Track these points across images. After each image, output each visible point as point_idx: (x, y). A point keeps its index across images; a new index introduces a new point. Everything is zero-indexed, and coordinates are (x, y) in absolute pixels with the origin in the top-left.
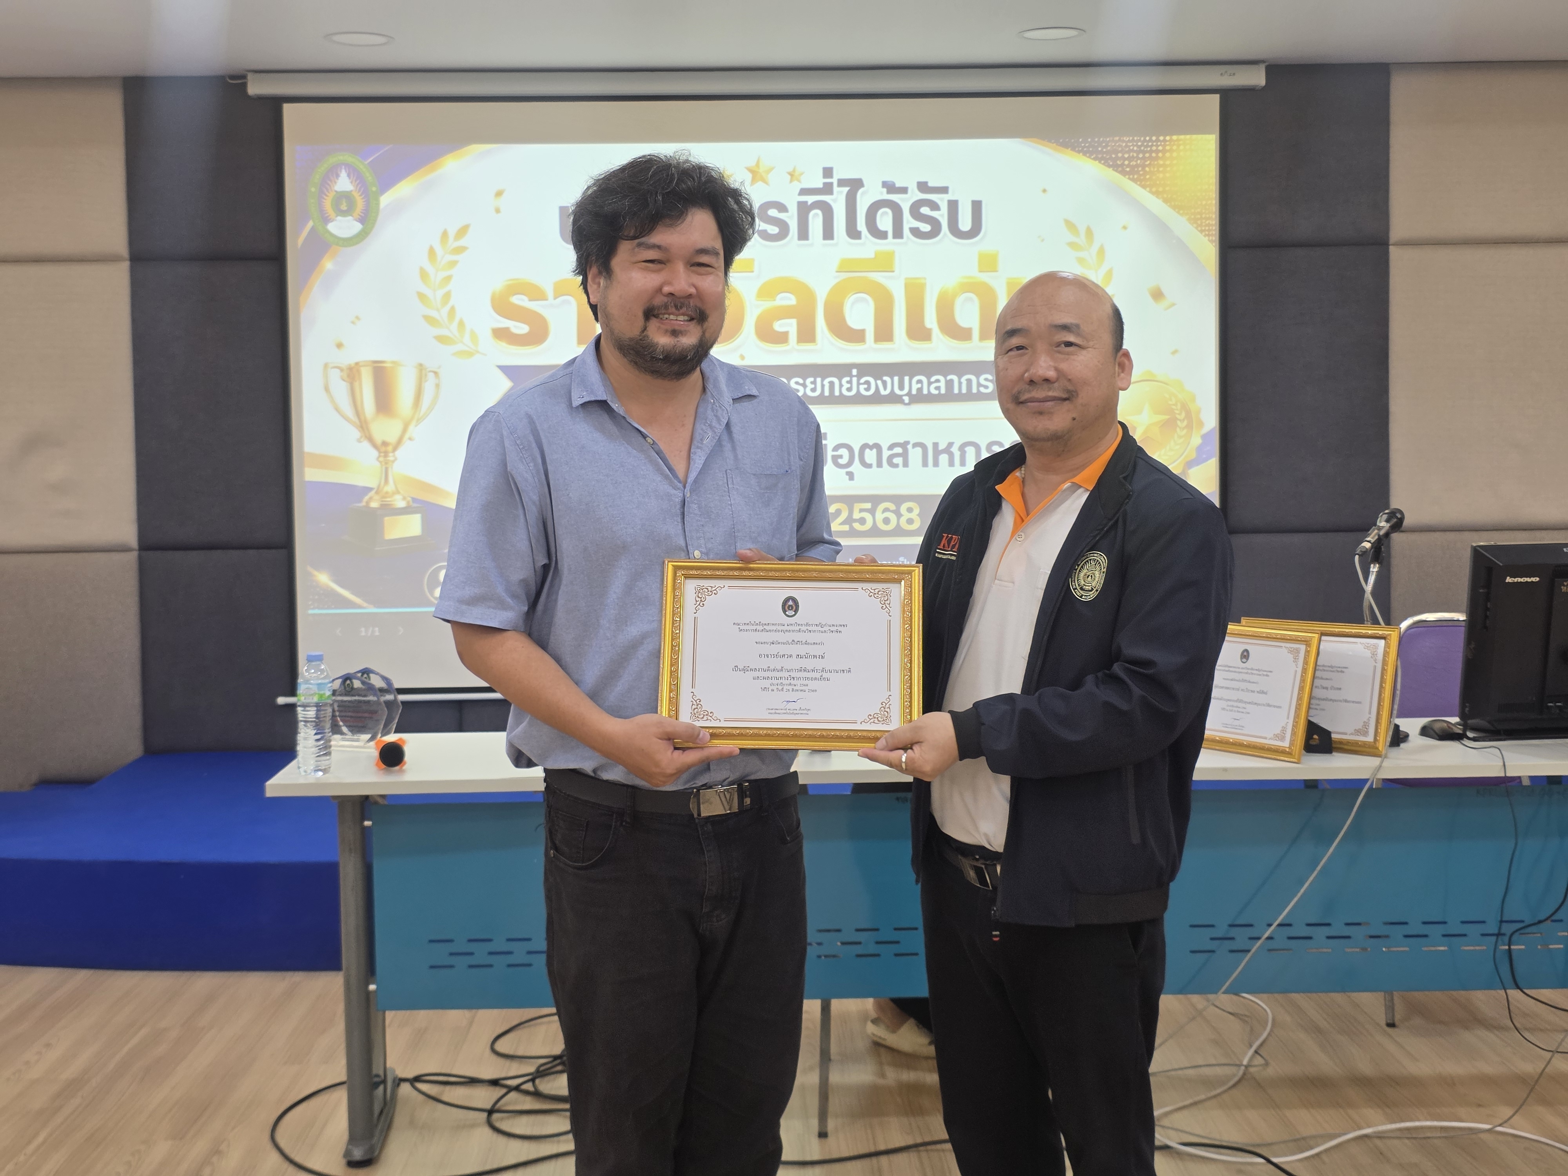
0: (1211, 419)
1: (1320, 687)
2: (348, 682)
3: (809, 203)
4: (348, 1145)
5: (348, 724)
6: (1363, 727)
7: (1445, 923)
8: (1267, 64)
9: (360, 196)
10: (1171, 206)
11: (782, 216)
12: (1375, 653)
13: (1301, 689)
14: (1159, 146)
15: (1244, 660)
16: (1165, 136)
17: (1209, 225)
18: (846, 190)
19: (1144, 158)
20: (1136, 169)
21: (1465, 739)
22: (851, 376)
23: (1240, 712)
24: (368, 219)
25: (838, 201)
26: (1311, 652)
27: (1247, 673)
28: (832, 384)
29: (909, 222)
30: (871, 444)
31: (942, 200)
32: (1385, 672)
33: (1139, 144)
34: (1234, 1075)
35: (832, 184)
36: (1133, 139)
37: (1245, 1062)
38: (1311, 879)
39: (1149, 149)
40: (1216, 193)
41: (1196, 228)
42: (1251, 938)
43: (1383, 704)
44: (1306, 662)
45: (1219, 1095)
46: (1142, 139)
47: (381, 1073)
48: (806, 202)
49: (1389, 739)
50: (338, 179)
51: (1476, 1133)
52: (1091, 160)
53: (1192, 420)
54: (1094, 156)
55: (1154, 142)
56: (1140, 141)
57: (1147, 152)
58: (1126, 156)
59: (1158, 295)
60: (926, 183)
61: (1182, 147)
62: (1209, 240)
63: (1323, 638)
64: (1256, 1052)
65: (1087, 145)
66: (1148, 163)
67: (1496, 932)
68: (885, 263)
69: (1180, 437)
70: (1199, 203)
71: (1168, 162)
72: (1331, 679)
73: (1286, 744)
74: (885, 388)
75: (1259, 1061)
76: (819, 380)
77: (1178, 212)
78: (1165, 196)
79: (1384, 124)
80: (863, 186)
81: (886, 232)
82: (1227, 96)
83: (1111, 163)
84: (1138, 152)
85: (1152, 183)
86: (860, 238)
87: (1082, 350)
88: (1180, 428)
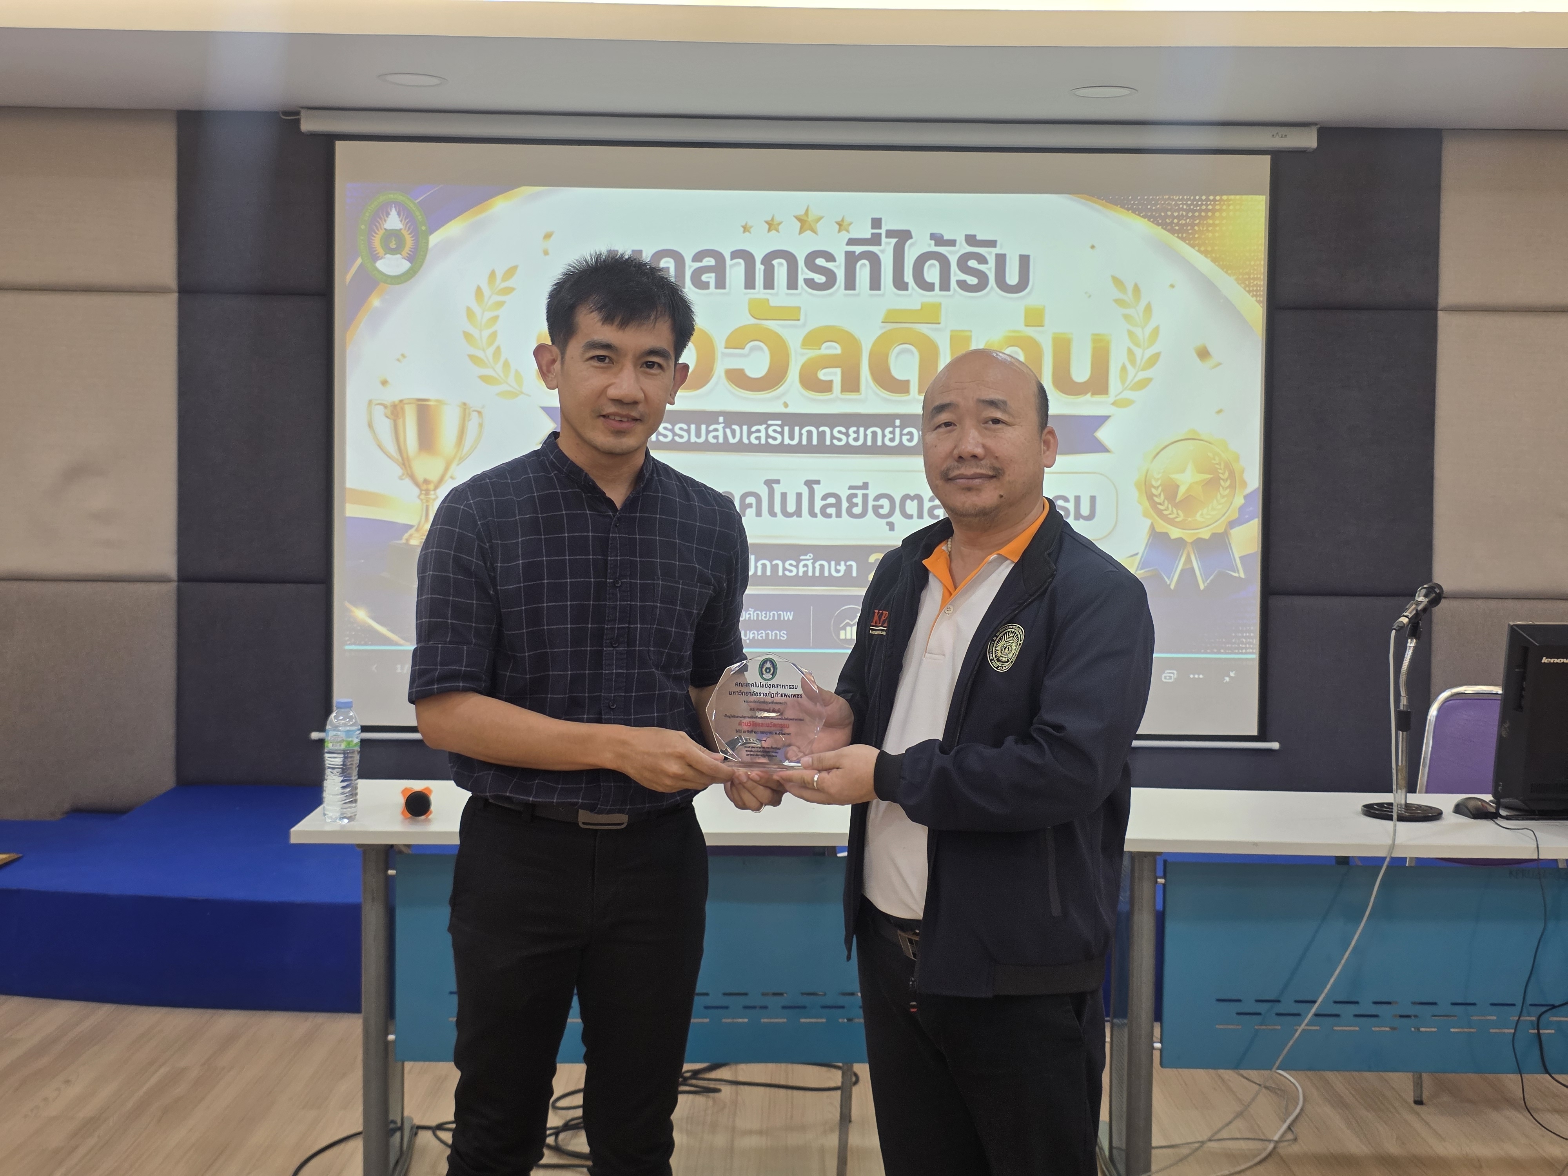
0: (1254, 480)
3: (857, 253)
8: (1319, 126)
9: (409, 234)
10: (1219, 266)
11: (830, 265)
14: (1209, 204)
16: (1216, 195)
17: (1256, 285)
18: (894, 241)
19: (1193, 217)
20: (1185, 228)
21: (1498, 818)
22: (895, 427)
24: (416, 257)
25: (886, 252)
28: (874, 434)
29: (956, 274)
30: (912, 495)
31: (989, 254)
35: (880, 234)
36: (1183, 197)
39: (1198, 208)
40: (1265, 253)
41: (1244, 288)
46: (1192, 197)
47: (398, 1120)
48: (854, 252)
50: (387, 217)
52: (1139, 217)
53: (1235, 480)
54: (1144, 213)
55: (1205, 200)
56: (1190, 199)
57: (1196, 211)
58: (1176, 214)
59: (1203, 354)
60: (975, 236)
61: (1232, 207)
62: (1257, 301)
65: (1136, 202)
66: (1197, 221)
68: (931, 315)
69: (1223, 497)
70: (1248, 263)
71: (1217, 222)
76: (862, 430)
77: (1227, 273)
78: (1214, 255)
79: (1436, 189)
80: (911, 237)
81: (933, 284)
82: (1279, 158)
83: (1160, 221)
84: (1187, 211)
85: (1200, 242)
86: (907, 289)
87: (1010, 427)
88: (1223, 487)
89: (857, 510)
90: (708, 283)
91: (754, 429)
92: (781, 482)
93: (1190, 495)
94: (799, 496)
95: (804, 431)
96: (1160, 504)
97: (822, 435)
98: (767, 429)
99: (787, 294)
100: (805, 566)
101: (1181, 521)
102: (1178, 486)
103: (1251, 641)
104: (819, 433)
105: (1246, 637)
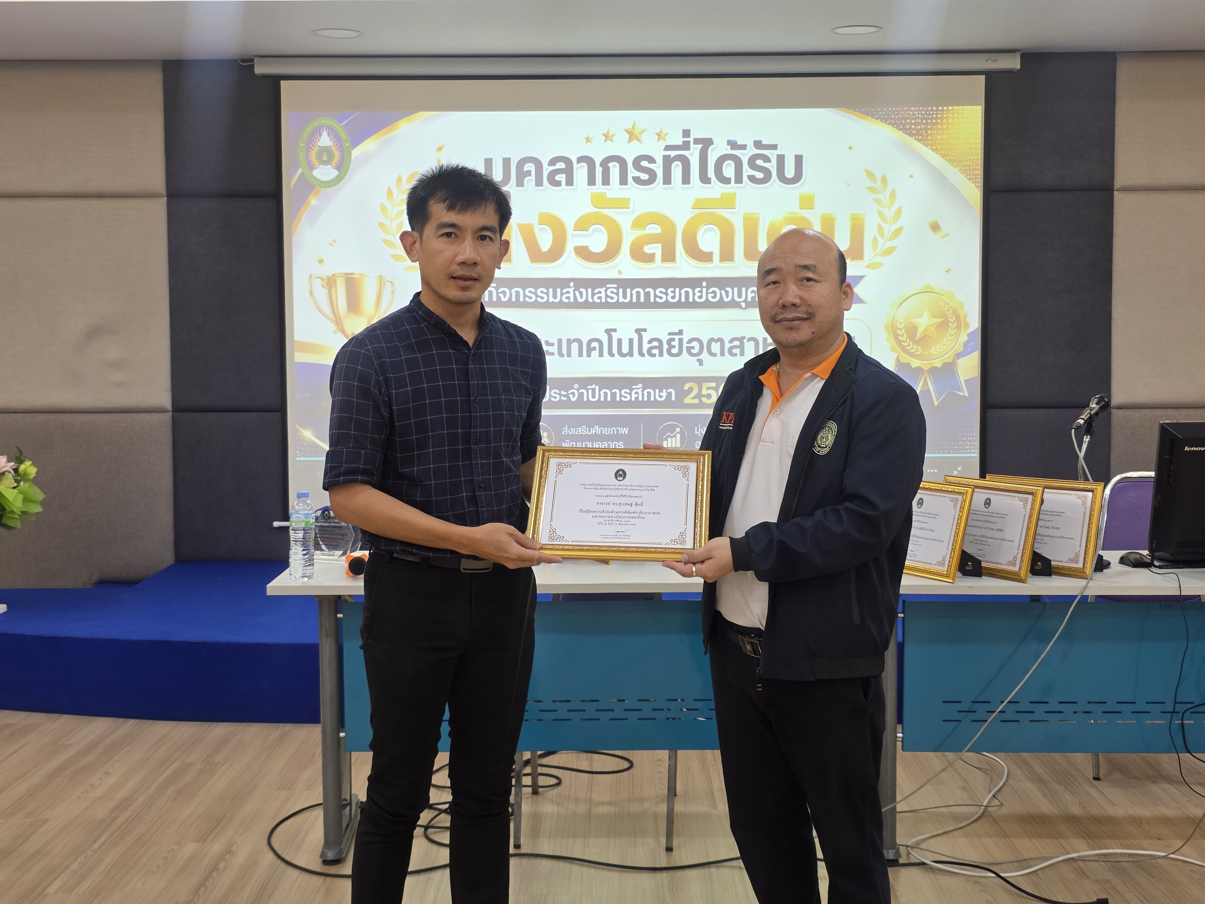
0: (974, 321)
1: (1044, 527)
2: (327, 512)
3: (672, 157)
4: (323, 850)
5: (326, 543)
6: (1075, 557)
7: (1134, 703)
8: (1022, 52)
9: (337, 150)
10: (947, 161)
11: (651, 166)
12: (1085, 502)
13: (1028, 529)
14: (938, 114)
15: (987, 506)
16: (943, 107)
17: (976, 174)
18: (700, 146)
19: (926, 124)
20: (920, 132)
21: (1152, 567)
22: (702, 287)
23: (982, 544)
24: (343, 167)
25: (693, 155)
26: (1036, 502)
27: (989, 516)
28: (687, 293)
29: (747, 171)
30: (716, 339)
31: (773, 155)
32: (1092, 516)
33: (923, 112)
34: (977, 813)
35: (689, 142)
36: (919, 109)
37: (985, 804)
38: (1034, 668)
39: (930, 116)
40: (981, 151)
41: (966, 177)
42: (988, 712)
43: (1090, 540)
44: (1032, 509)
45: (964, 827)
46: (925, 109)
47: (348, 799)
48: (670, 156)
49: (1094, 566)
50: (320, 137)
51: (1154, 859)
52: (886, 125)
53: (960, 322)
54: (889, 121)
55: (935, 111)
56: (924, 110)
57: (929, 119)
58: (913, 121)
59: (935, 227)
60: (761, 141)
61: (955, 115)
62: (975, 186)
63: (1046, 490)
64: (994, 796)
65: (883, 113)
66: (930, 126)
67: (1172, 711)
68: (729, 202)
69: (952, 335)
70: (969, 157)
71: (945, 127)
72: (1052, 521)
73: (1016, 569)
74: (727, 297)
75: (996, 802)
76: (677, 290)
77: (952, 165)
78: (943, 152)
79: (1111, 98)
80: (713, 144)
81: (730, 179)
82: (991, 76)
83: (902, 127)
84: (921, 119)
85: (932, 142)
86: (710, 183)
87: (818, 284)
88: (951, 328)
89: (675, 351)
90: (560, 181)
91: (596, 291)
92: (617, 330)
93: (927, 334)
94: (631, 341)
95: (634, 292)
96: (904, 342)
97: (647, 295)
98: (606, 291)
99: (620, 189)
100: (637, 393)
101: (919, 354)
102: (916, 328)
103: (974, 443)
104: (645, 293)
105: (970, 441)
